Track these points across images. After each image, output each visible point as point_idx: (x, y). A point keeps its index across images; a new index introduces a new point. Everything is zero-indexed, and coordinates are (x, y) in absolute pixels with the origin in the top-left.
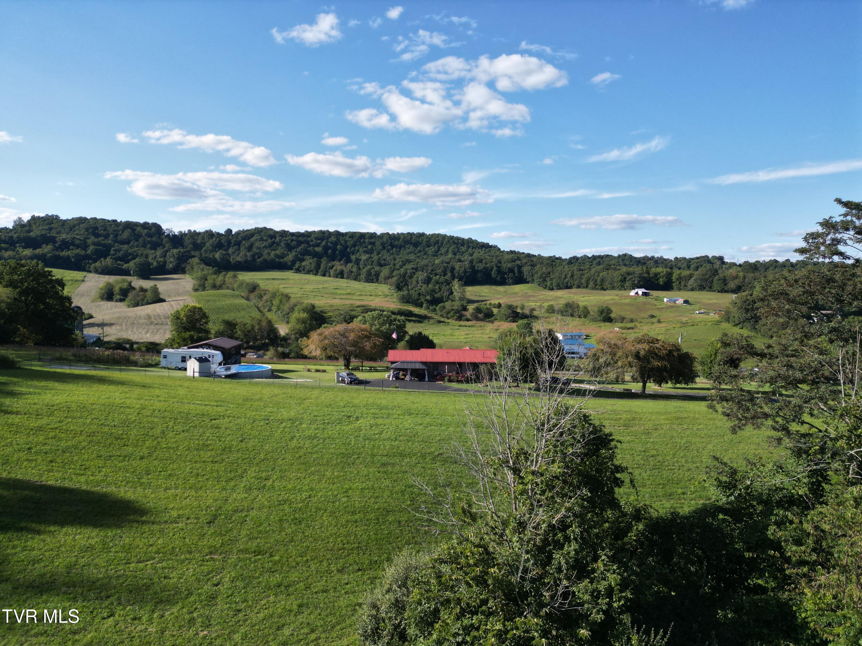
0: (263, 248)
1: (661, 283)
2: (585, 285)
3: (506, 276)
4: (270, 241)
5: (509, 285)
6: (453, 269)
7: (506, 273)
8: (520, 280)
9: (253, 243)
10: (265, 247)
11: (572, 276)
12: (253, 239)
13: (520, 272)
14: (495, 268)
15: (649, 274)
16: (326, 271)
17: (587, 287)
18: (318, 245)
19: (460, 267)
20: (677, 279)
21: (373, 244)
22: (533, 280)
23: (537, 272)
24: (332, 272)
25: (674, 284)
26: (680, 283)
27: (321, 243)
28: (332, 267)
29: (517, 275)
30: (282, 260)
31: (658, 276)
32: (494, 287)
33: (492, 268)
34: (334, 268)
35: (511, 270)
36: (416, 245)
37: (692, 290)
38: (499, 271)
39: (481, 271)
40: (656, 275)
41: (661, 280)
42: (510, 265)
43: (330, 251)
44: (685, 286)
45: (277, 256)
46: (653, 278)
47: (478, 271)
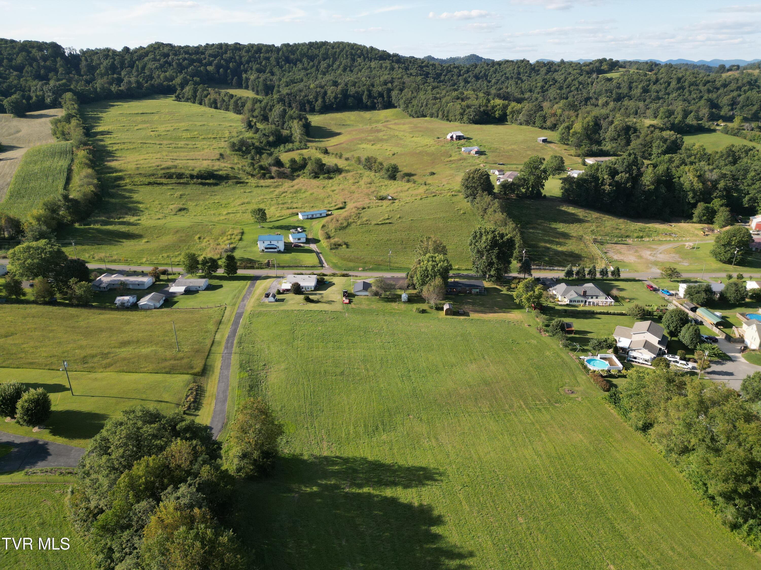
0: (155, 69)
1: (497, 116)
2: (436, 115)
3: (375, 101)
4: (162, 60)
5: (379, 110)
6: (325, 93)
7: (375, 98)
8: (389, 105)
9: (146, 64)
10: (156, 68)
11: (426, 105)
12: (146, 59)
13: (389, 97)
14: (366, 93)
15: (487, 106)
16: (202, 100)
17: (437, 117)
18: (210, 64)
19: (332, 93)
20: (511, 112)
21: (268, 59)
22: (399, 105)
23: (402, 98)
24: (206, 100)
25: (508, 117)
26: (513, 116)
27: (214, 60)
28: (206, 96)
29: (386, 99)
30: (171, 83)
31: (495, 109)
32: (362, 113)
33: (364, 92)
34: (209, 97)
35: (381, 95)
36: (312, 58)
37: (521, 124)
38: (370, 96)
39: (353, 96)
40: (493, 107)
41: (497, 113)
42: (380, 89)
43: (221, 70)
44: (516, 120)
45: (166, 79)
46: (490, 110)
47: (350, 96)
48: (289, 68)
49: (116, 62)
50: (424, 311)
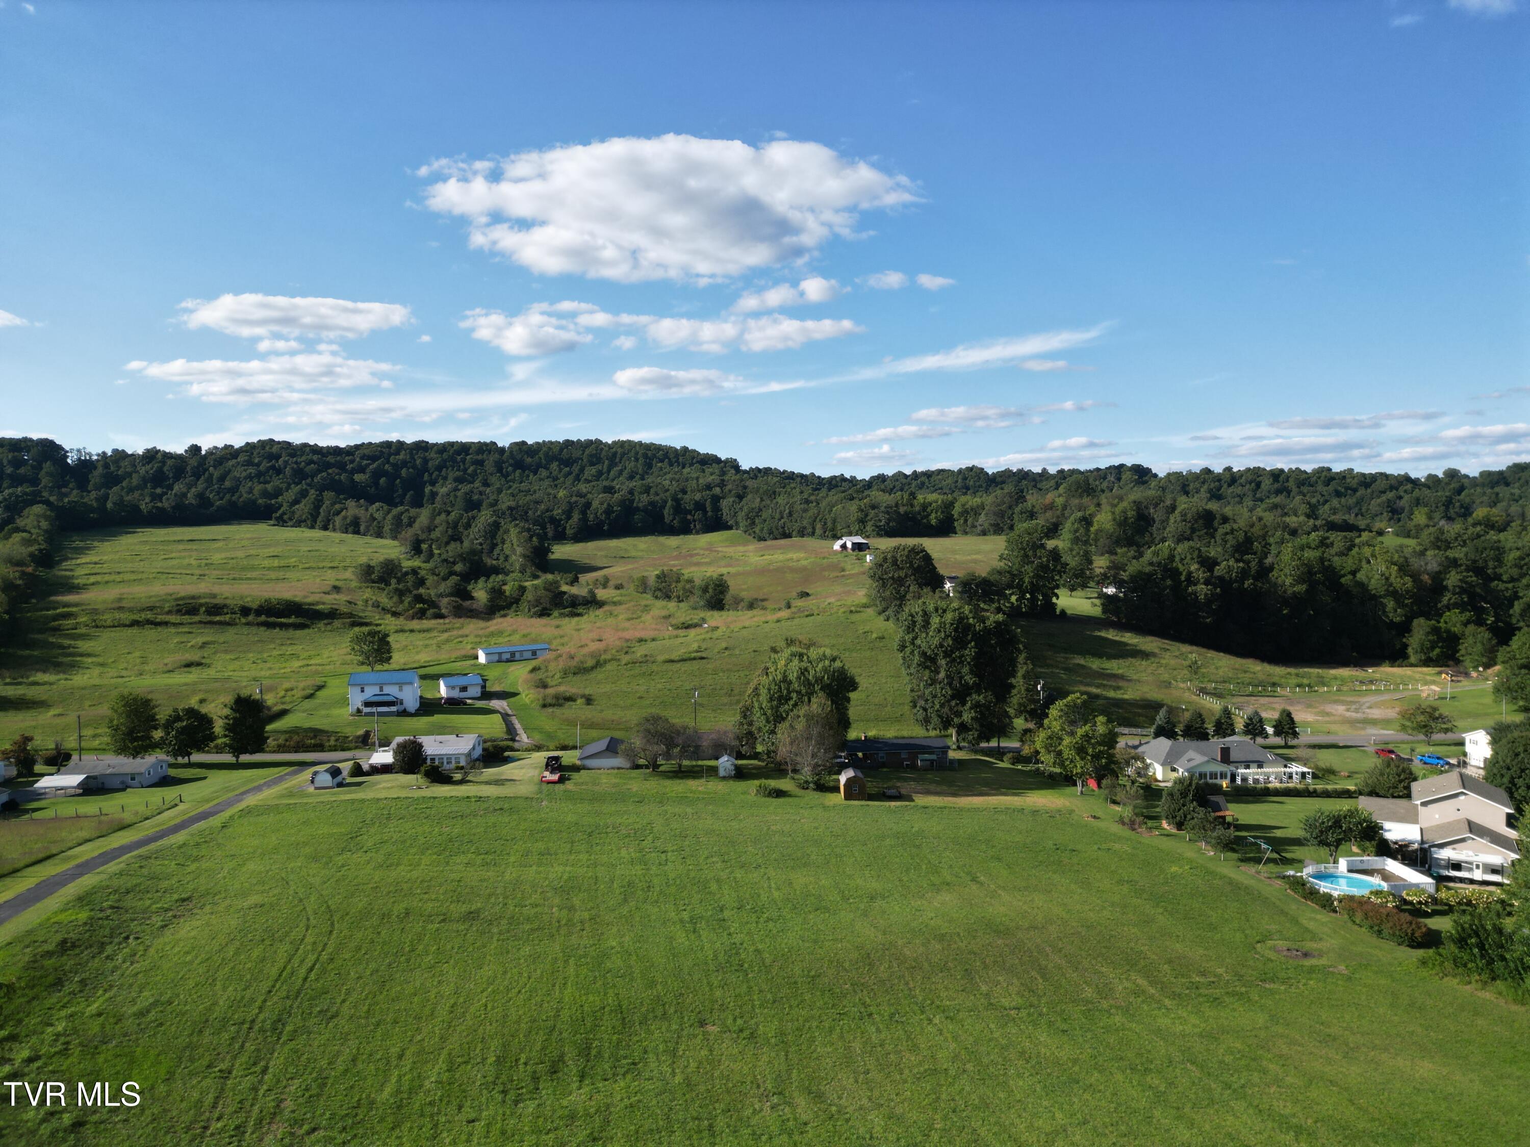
0: (245, 478)
1: (933, 522)
2: (810, 530)
3: (689, 517)
4: (265, 465)
5: (698, 533)
6: (588, 505)
7: (690, 512)
8: (716, 524)
9: (230, 471)
10: (250, 477)
11: (790, 514)
12: (231, 463)
13: (717, 509)
14: (670, 503)
15: (912, 506)
16: (329, 521)
17: (813, 534)
18: (362, 470)
19: (602, 504)
20: (961, 514)
21: (481, 463)
22: (737, 523)
23: (741, 509)
24: (338, 520)
25: (956, 524)
26: (966, 521)
27: (368, 465)
28: (338, 513)
29: (710, 514)
30: (273, 502)
31: (929, 509)
32: (662, 539)
33: (666, 502)
34: (343, 513)
35: (699, 506)
37: (984, 533)
38: (678, 508)
39: (645, 510)
40: (925, 506)
41: (933, 515)
42: (698, 497)
43: (383, 480)
44: (974, 526)
45: (265, 494)
46: (919, 513)
47: (638, 509)
48: (521, 476)
49: (165, 469)
50: (779, 794)
